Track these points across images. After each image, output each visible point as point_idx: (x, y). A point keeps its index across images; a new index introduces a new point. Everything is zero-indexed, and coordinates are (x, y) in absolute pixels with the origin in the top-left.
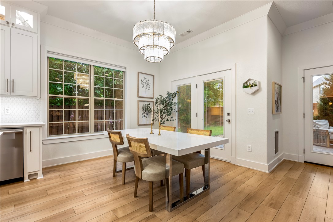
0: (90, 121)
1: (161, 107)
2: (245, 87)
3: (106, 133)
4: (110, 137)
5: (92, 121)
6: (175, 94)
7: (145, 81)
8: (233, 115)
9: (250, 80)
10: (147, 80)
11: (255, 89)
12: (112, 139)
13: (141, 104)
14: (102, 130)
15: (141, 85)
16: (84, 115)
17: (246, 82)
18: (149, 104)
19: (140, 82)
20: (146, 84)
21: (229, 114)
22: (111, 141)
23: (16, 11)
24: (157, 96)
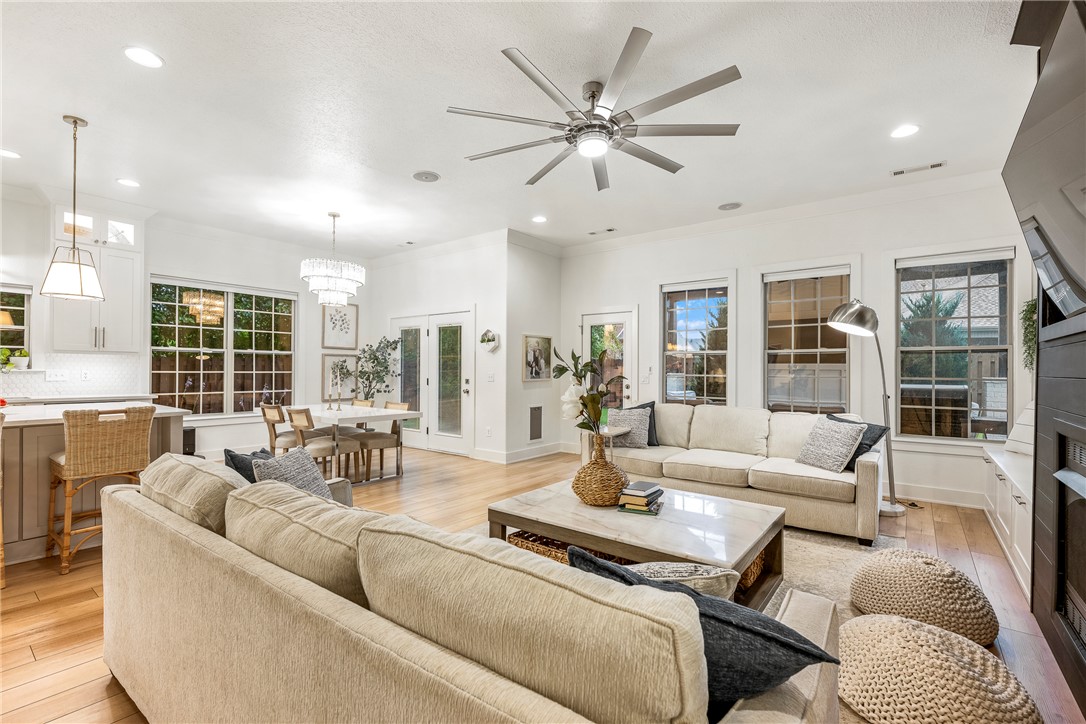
0: (224, 392)
1: (369, 367)
2: (483, 341)
3: (257, 411)
4: (264, 415)
5: (229, 393)
6: (396, 342)
7: (338, 317)
8: (471, 381)
9: (488, 331)
10: (342, 314)
11: (492, 344)
12: (268, 417)
13: (330, 362)
14: (250, 408)
15: (329, 325)
16: (215, 383)
17: (485, 334)
18: (345, 362)
19: (328, 318)
20: (341, 323)
21: (467, 381)
22: (267, 421)
23: (110, 222)
24: (362, 345)
